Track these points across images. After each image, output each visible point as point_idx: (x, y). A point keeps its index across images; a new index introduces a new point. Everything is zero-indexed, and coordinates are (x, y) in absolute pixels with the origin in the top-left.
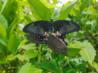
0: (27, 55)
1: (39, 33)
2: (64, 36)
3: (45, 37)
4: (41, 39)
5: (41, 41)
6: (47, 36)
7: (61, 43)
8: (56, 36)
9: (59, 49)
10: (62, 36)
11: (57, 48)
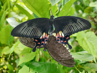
0: (22, 56)
1: (35, 35)
2: (68, 38)
3: (43, 40)
4: (39, 43)
5: (39, 45)
6: (46, 38)
7: (66, 51)
8: (58, 38)
9: (62, 58)
10: (66, 37)
11: (60, 56)
